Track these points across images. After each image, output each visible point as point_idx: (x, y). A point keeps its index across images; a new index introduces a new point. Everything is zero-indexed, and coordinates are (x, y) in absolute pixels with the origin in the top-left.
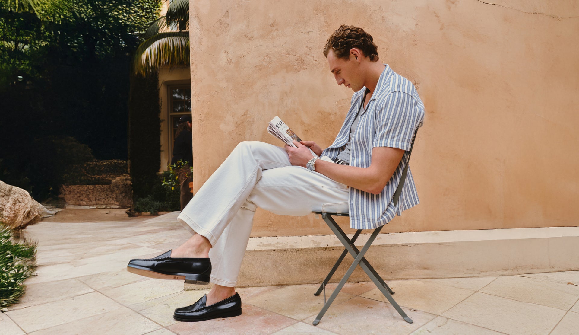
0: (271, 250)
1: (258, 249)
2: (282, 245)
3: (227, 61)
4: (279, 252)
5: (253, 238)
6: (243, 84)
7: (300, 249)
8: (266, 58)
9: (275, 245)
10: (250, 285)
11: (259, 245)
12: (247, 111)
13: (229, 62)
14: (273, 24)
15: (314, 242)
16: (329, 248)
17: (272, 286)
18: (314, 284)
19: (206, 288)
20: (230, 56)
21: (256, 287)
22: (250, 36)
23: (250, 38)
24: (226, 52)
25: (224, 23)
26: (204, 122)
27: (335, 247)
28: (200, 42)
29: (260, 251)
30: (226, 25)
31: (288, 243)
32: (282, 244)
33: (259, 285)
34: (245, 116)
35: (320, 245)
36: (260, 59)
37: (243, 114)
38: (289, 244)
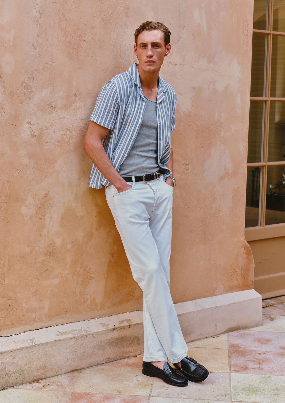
0: (70, 338)
1: (59, 339)
2: (78, 331)
3: (30, 134)
4: (76, 339)
5: (49, 328)
6: (45, 162)
7: (94, 333)
8: (68, 132)
9: (72, 332)
10: (50, 376)
11: (57, 335)
12: (48, 192)
13: (31, 135)
14: (76, 94)
15: (103, 324)
16: (116, 328)
17: (69, 372)
18: (102, 364)
19: (10, 386)
20: (34, 128)
21: (55, 376)
22: (54, 106)
23: (54, 108)
24: (29, 123)
25: (28, 87)
26: (5, 205)
27: (121, 327)
28: (2, 109)
29: (60, 340)
30: (30, 91)
31: (81, 328)
32: (76, 330)
33: (58, 374)
34: (46, 198)
35: (109, 327)
36: (63, 132)
37: (44, 196)
38: (83, 330)
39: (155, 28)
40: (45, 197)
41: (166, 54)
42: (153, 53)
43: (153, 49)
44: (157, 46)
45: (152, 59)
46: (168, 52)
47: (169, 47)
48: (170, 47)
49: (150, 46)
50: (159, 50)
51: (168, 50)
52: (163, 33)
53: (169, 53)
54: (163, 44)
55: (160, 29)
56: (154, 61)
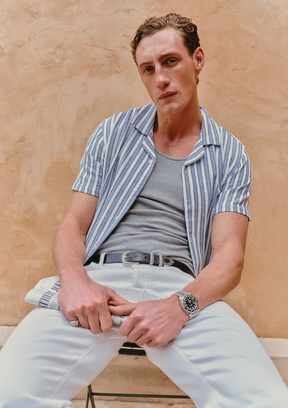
39: (160, 27)
40: (20, 141)
41: (198, 68)
42: (167, 76)
43: (166, 70)
44: (173, 61)
45: (170, 89)
46: (200, 65)
47: (200, 53)
48: (203, 53)
49: (158, 67)
50: (179, 66)
51: (199, 59)
52: (179, 32)
53: (202, 65)
54: (183, 52)
55: (171, 25)
56: (173, 92)
